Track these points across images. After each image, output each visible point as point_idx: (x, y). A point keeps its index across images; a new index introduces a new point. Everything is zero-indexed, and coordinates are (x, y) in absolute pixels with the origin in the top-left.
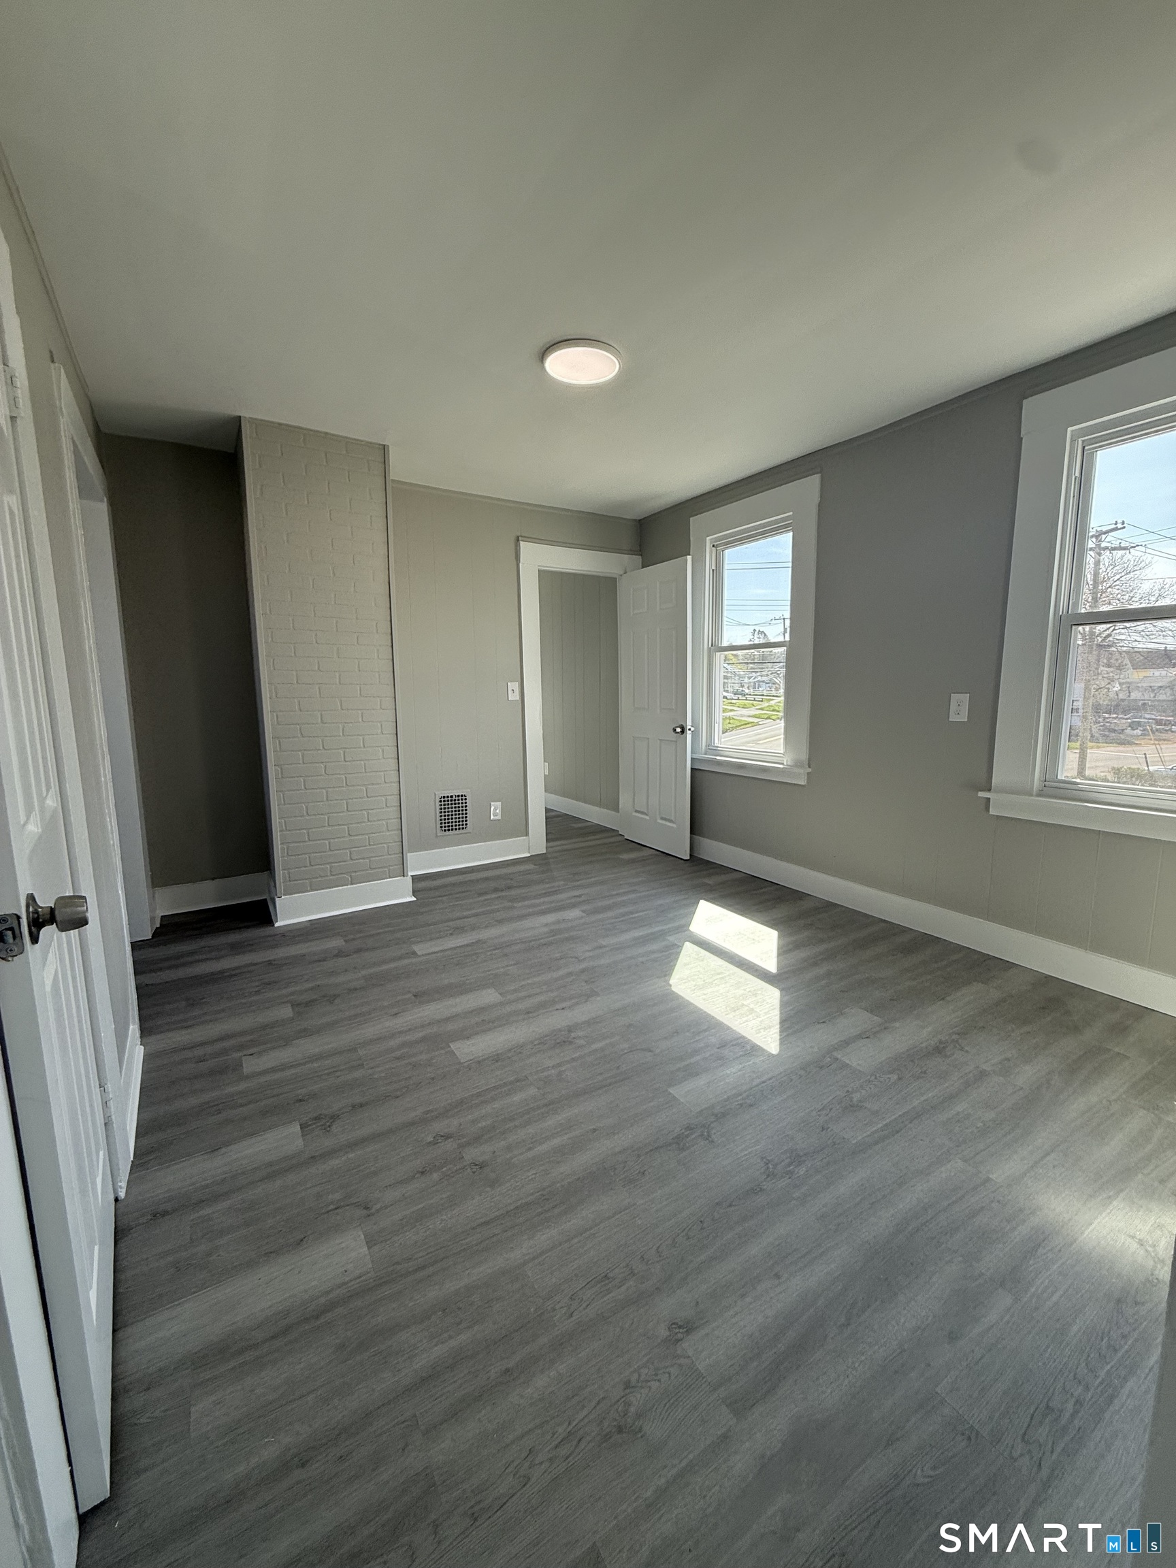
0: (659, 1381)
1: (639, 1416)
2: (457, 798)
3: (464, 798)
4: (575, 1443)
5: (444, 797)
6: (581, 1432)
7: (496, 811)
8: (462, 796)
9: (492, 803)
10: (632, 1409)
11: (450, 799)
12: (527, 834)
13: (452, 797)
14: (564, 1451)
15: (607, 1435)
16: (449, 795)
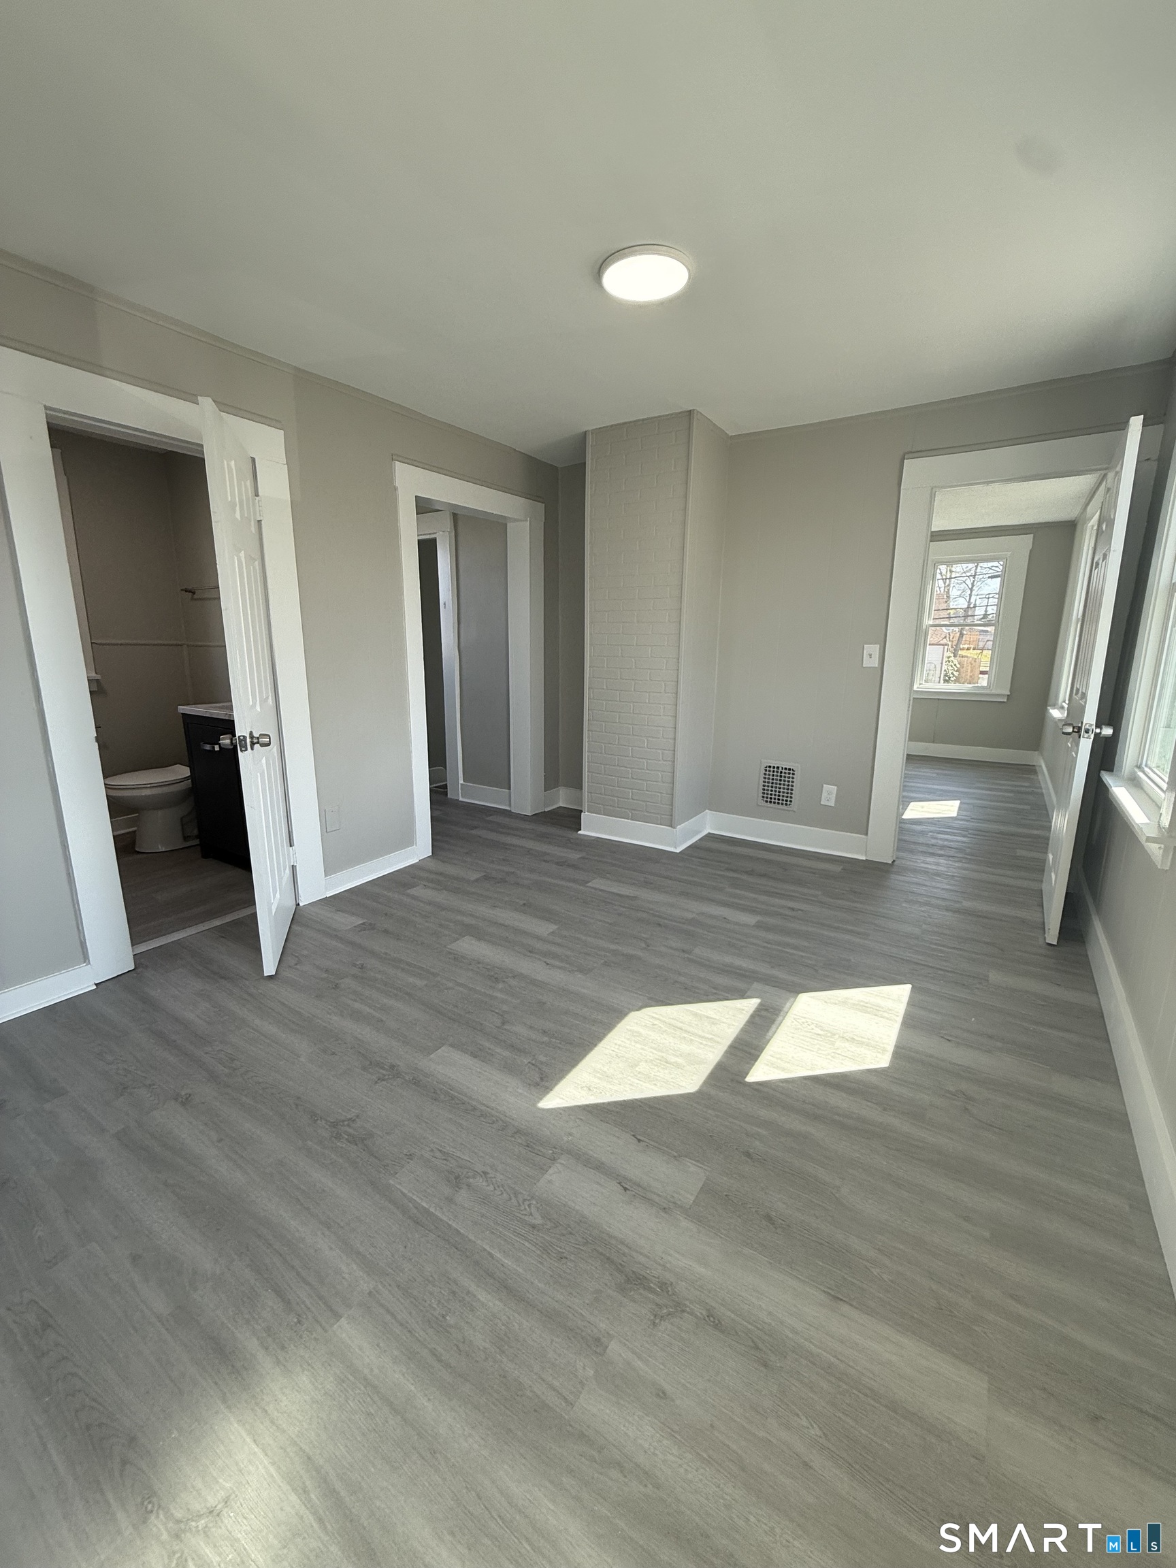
0: (495, 1189)
1: (469, 1185)
2: (784, 771)
3: (791, 772)
4: (443, 1158)
5: (770, 767)
6: (450, 1159)
7: (829, 794)
8: (790, 769)
9: (825, 785)
10: (471, 1180)
11: (775, 770)
12: (867, 834)
13: (778, 768)
14: (438, 1154)
15: (453, 1172)
16: (776, 766)
